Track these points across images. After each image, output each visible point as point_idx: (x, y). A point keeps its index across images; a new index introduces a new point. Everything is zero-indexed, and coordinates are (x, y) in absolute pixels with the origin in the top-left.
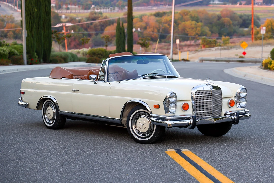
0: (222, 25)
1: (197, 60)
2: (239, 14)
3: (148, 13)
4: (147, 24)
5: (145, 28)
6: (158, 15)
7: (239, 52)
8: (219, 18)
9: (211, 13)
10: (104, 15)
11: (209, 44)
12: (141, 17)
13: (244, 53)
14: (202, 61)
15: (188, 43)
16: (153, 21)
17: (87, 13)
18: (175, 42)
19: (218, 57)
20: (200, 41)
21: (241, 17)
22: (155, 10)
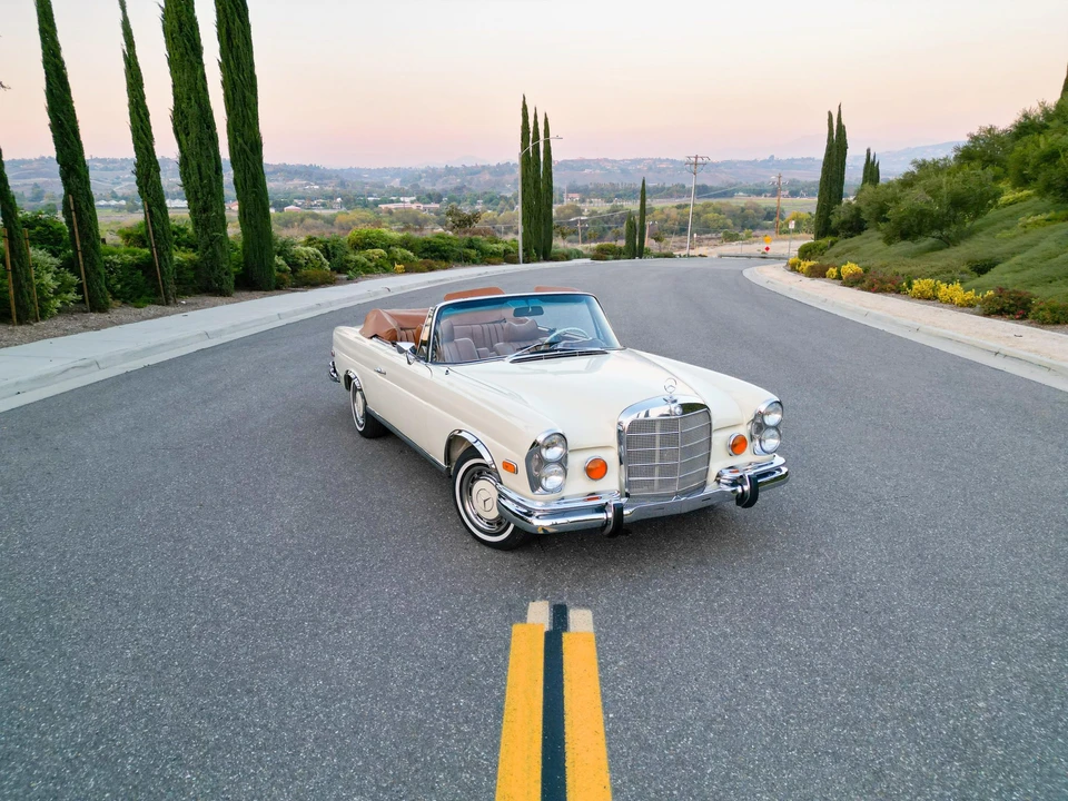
0: (746, 218)
1: (715, 256)
2: (764, 206)
3: (670, 205)
4: (668, 216)
5: (666, 221)
6: (679, 207)
7: (762, 247)
8: (743, 210)
9: (734, 205)
10: (625, 207)
11: (731, 238)
12: (662, 210)
13: (767, 249)
14: (721, 256)
15: (709, 236)
16: (674, 213)
17: (608, 206)
18: (692, 235)
19: (739, 253)
20: (721, 234)
21: (765, 209)
22: (677, 202)
